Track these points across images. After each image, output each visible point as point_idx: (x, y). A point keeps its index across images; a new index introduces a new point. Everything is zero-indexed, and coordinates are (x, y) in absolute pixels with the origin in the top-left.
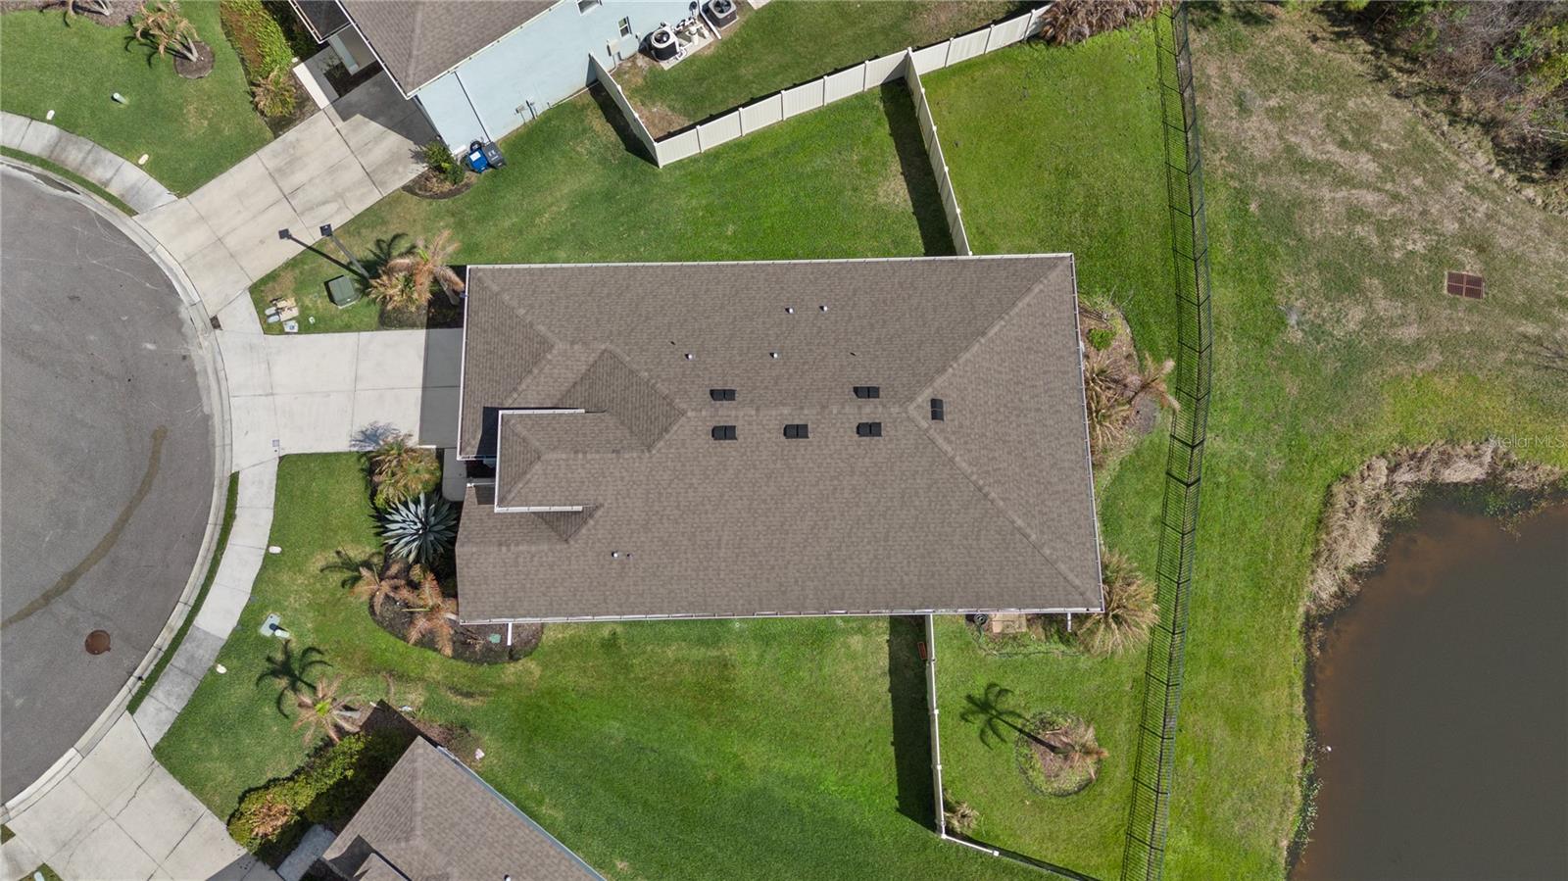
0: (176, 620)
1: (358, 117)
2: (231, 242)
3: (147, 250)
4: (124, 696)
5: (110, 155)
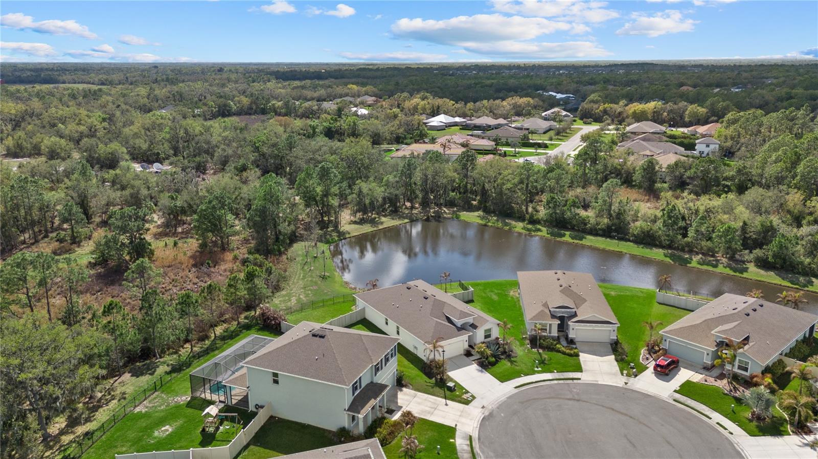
0: (556, 382)
1: (399, 405)
2: (459, 413)
3: (478, 429)
4: (579, 381)
5: (458, 448)
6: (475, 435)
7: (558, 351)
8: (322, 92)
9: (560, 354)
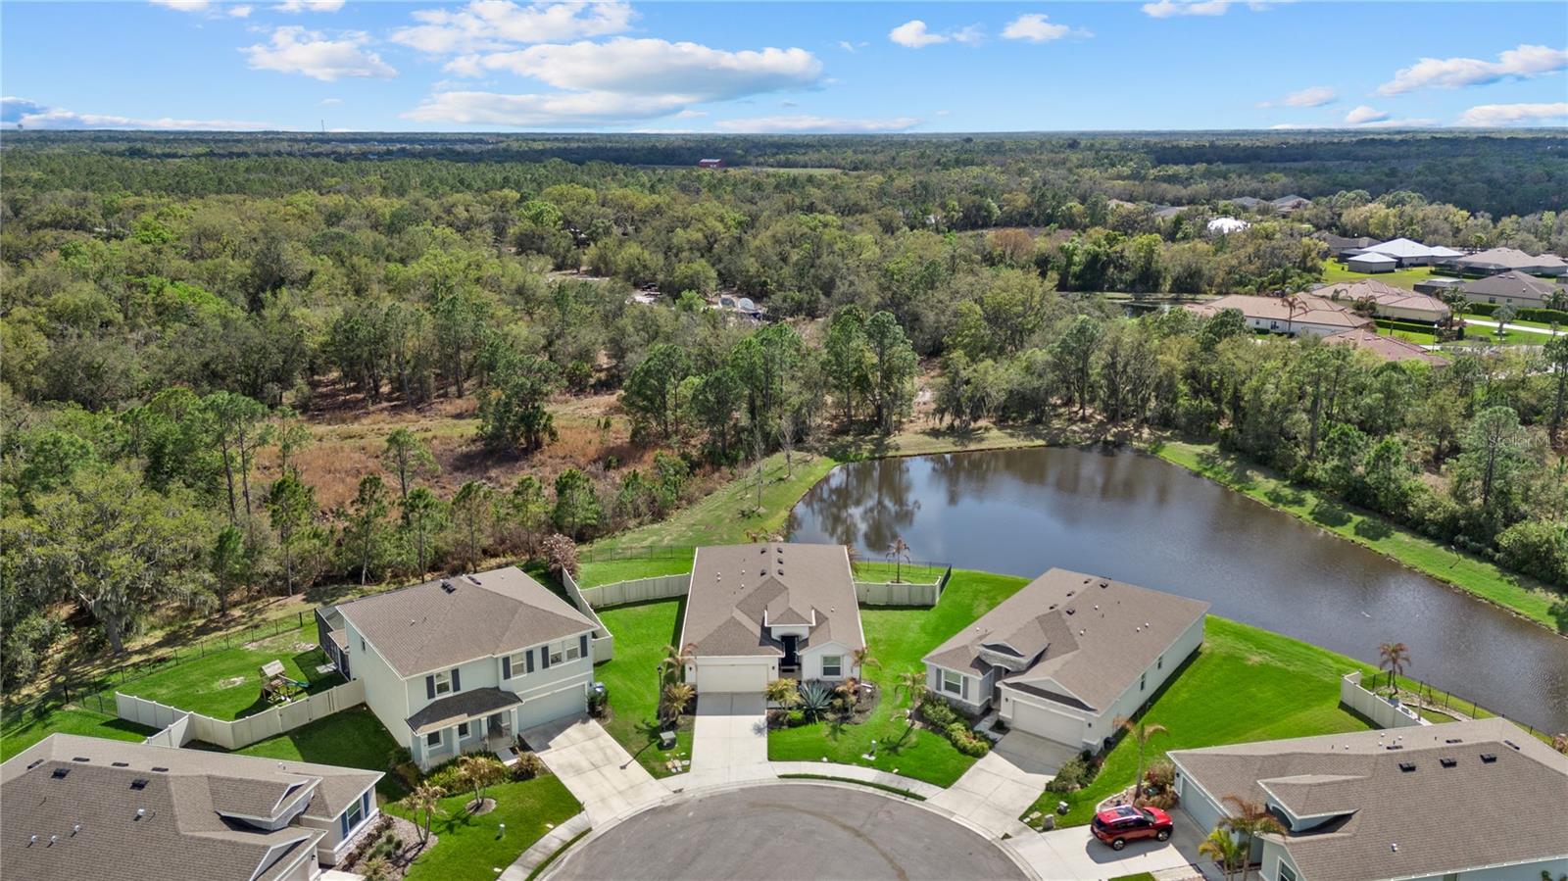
2: (623, 787)
3: (619, 822)
4: (915, 803)
6: (597, 832)
7: (948, 736)
8: (1202, 187)
9: (949, 742)
